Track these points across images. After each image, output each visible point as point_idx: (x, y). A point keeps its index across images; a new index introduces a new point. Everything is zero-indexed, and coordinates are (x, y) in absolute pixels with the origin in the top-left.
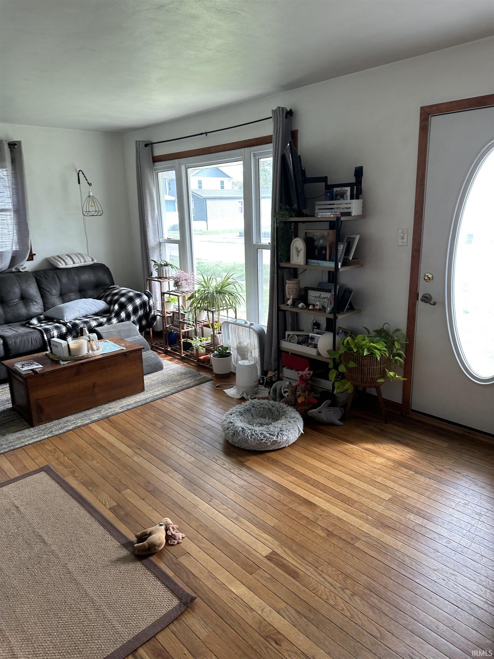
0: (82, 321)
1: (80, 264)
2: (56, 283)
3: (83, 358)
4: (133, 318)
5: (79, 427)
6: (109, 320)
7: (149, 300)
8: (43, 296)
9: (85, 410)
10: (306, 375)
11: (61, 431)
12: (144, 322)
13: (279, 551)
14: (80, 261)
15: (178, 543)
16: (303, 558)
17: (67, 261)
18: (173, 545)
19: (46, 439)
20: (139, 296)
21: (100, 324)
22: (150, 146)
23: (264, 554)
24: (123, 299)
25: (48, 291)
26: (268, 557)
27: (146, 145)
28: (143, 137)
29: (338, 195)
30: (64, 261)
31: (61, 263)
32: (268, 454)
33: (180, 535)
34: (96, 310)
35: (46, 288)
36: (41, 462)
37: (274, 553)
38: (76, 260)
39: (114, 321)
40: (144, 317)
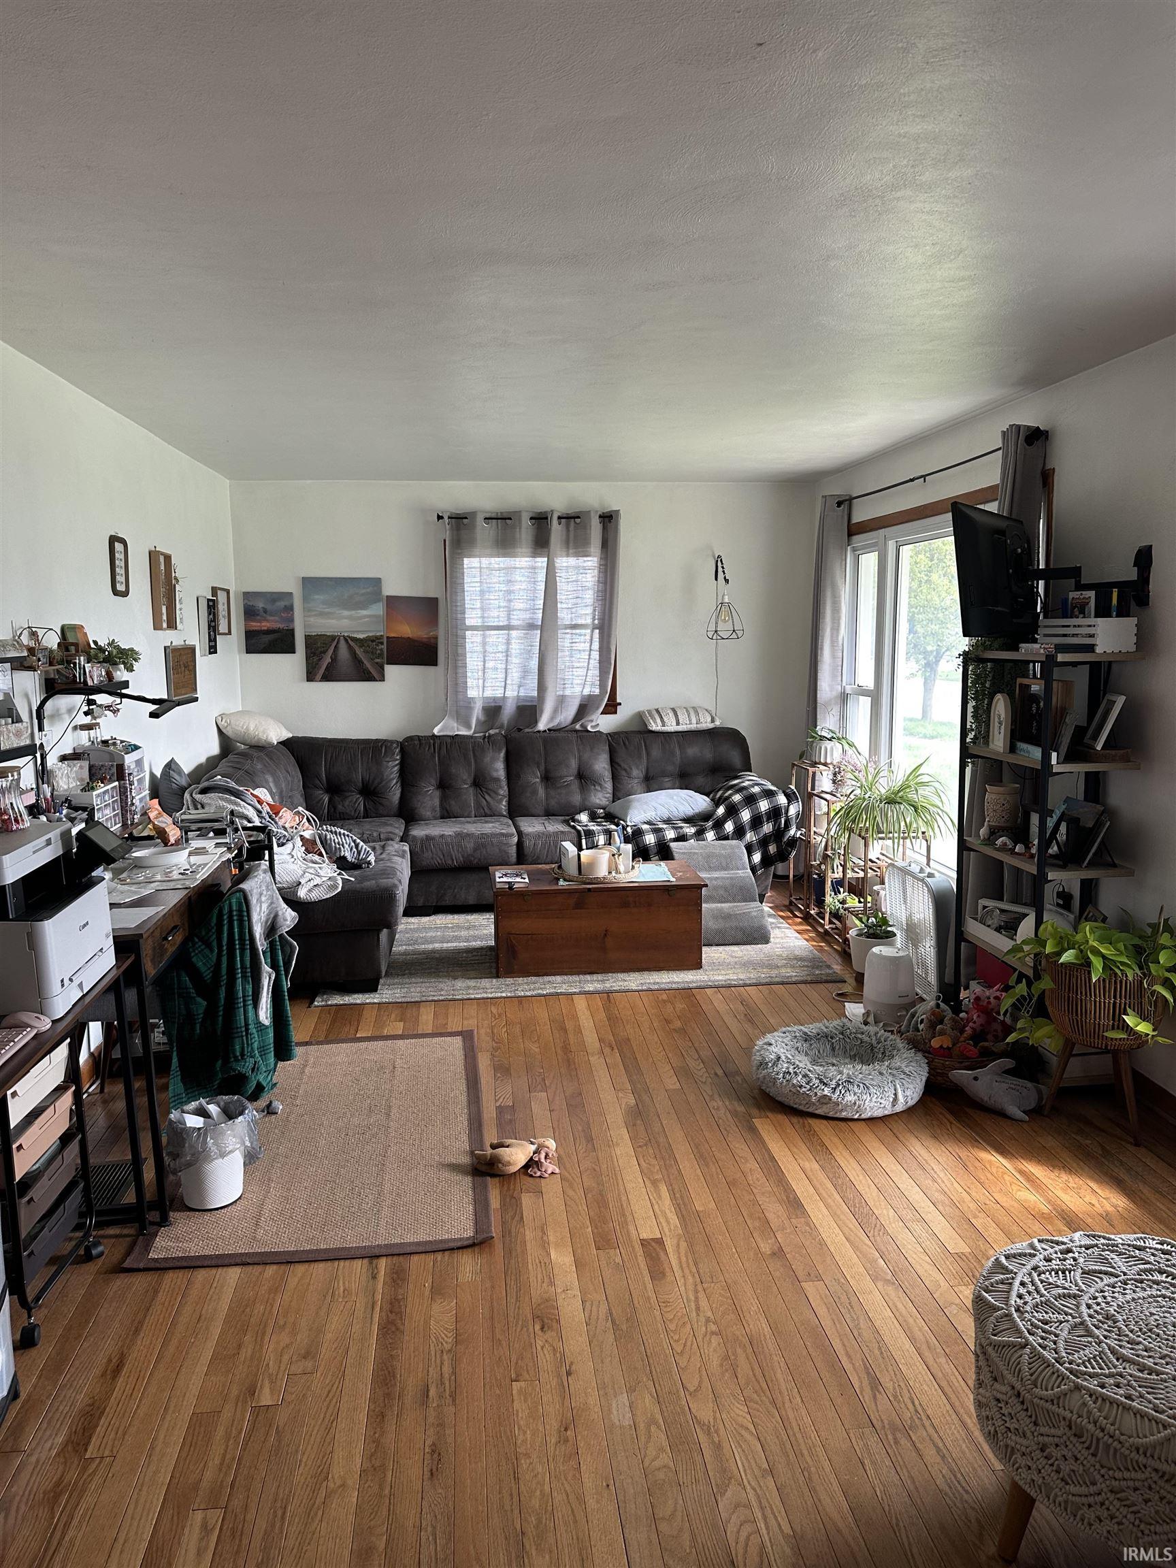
0: (654, 827)
1: (689, 726)
2: (640, 757)
3: (597, 881)
4: (751, 837)
5: (558, 994)
6: (700, 834)
7: (788, 806)
8: (615, 777)
9: (585, 973)
10: (989, 998)
11: (528, 994)
12: (772, 849)
13: (669, 1244)
14: (690, 720)
15: (540, 1177)
16: (696, 1264)
17: (665, 719)
18: (531, 1176)
19: (501, 998)
20: (769, 794)
21: (682, 838)
22: (844, 507)
23: (644, 1236)
24: (737, 798)
25: (625, 770)
26: (644, 1243)
27: (839, 504)
28: (837, 490)
29: (1076, 607)
30: (661, 718)
31: (655, 722)
32: (812, 1121)
33: (550, 1167)
34: (689, 811)
35: (622, 765)
36: (470, 1024)
37: (660, 1242)
38: (683, 717)
39: (710, 835)
40: (773, 838)
